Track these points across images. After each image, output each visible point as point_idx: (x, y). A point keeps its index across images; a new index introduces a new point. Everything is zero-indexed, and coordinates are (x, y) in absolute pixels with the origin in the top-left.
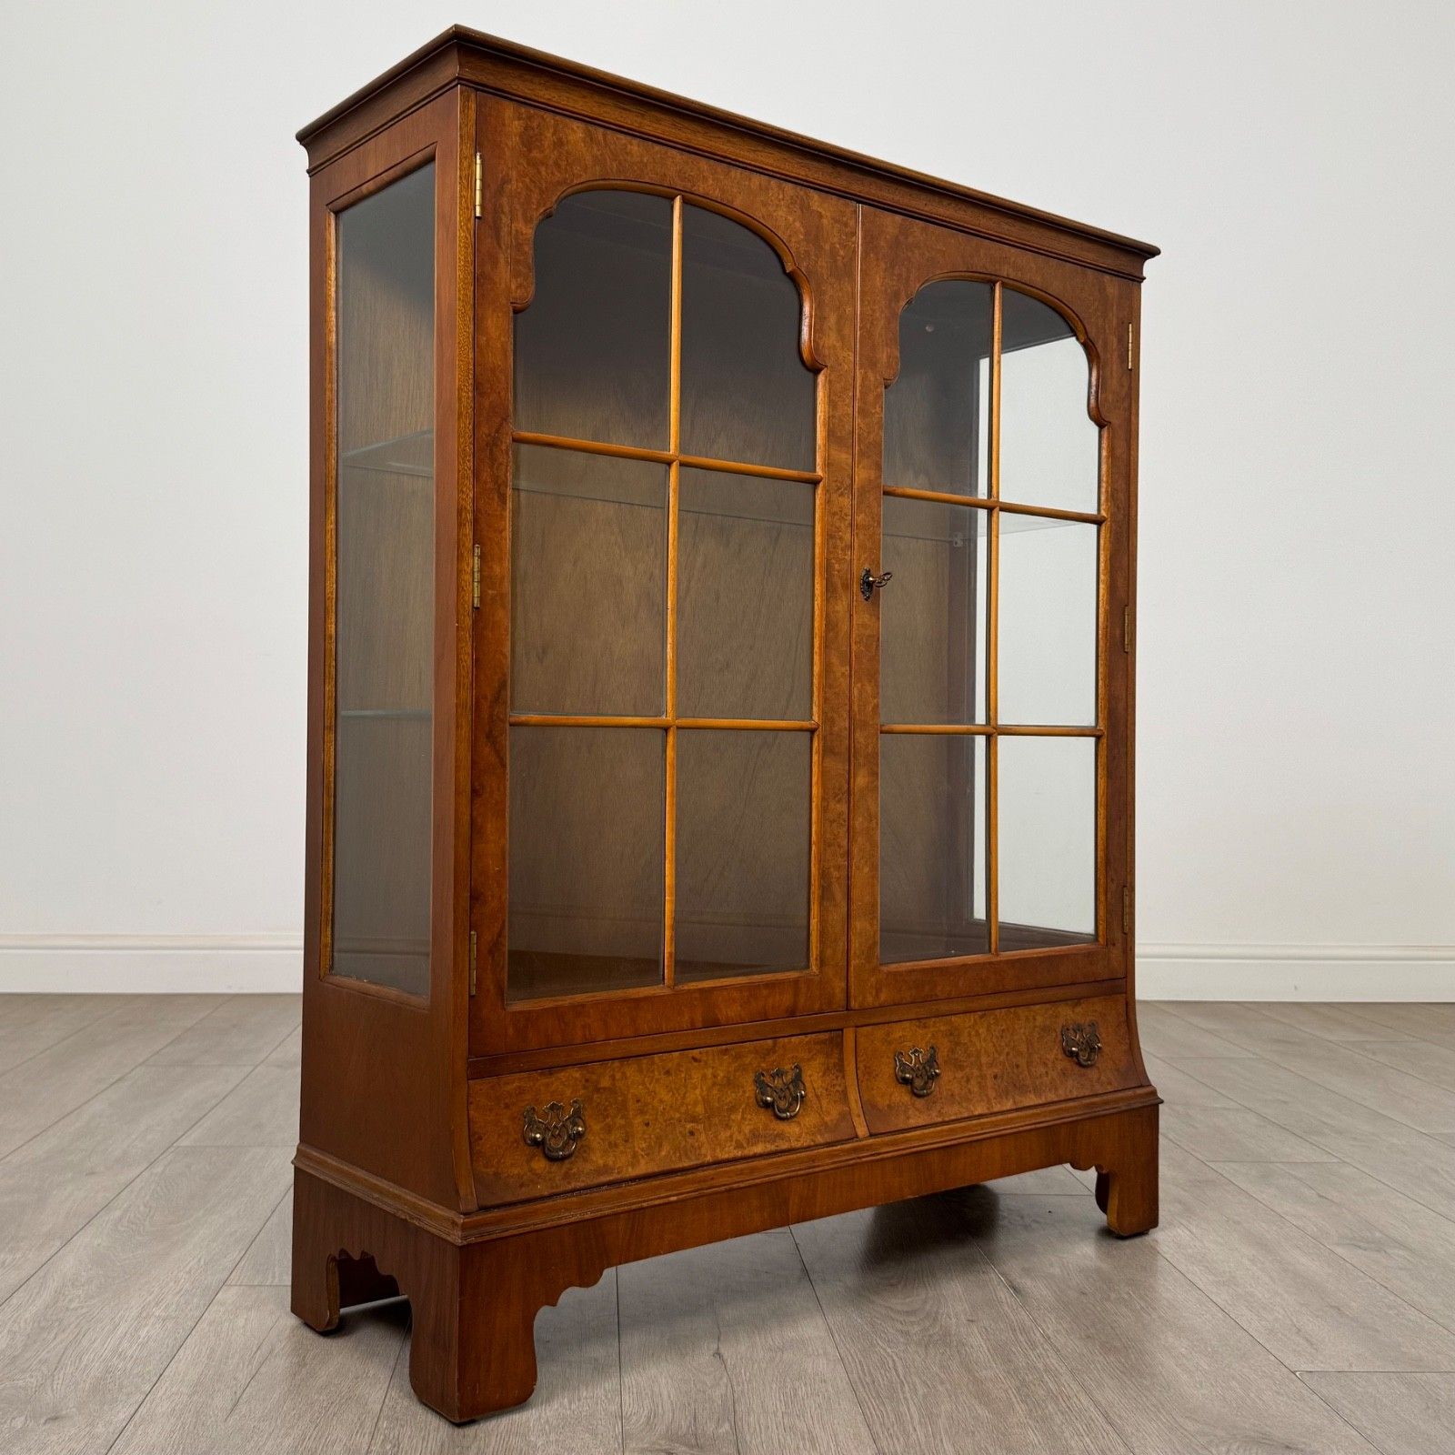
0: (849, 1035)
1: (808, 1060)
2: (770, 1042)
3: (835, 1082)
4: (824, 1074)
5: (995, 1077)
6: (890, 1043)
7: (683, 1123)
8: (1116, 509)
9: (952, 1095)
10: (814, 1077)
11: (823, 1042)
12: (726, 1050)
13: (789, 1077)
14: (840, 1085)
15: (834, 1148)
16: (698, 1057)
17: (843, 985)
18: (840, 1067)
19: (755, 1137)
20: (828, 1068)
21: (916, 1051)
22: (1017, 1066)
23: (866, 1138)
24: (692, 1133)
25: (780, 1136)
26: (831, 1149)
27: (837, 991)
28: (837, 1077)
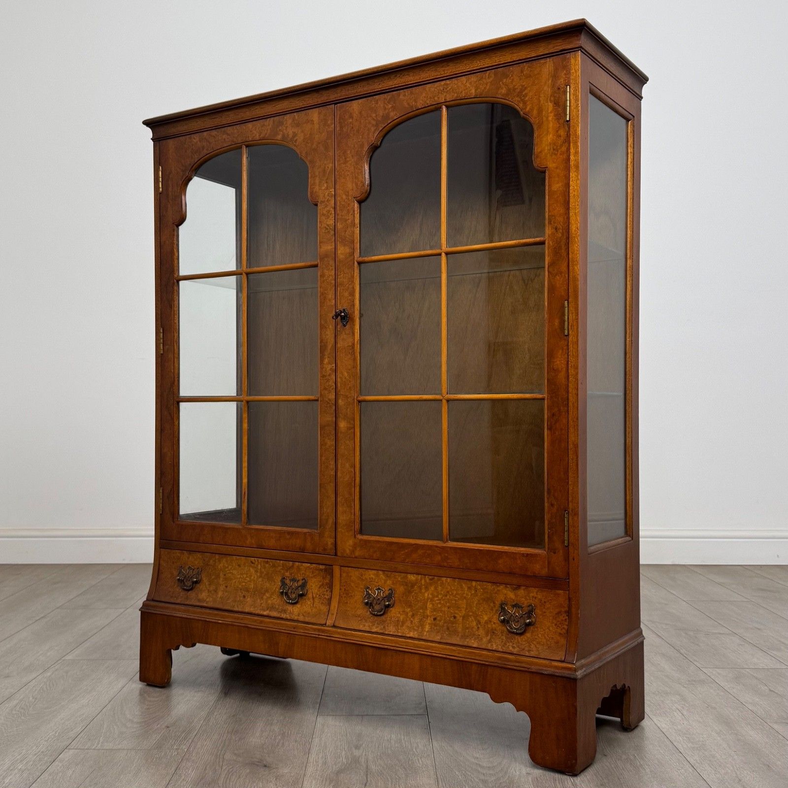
0: (336, 570)
1: (312, 577)
2: (291, 563)
3: (325, 593)
4: (320, 588)
5: (435, 619)
6: (362, 580)
7: (242, 591)
8: (554, 230)
9: (398, 621)
10: (314, 586)
11: (321, 570)
12: (267, 562)
13: (300, 583)
14: (328, 595)
15: (307, 625)
16: (253, 561)
17: (332, 540)
18: (331, 586)
19: (272, 608)
20: (323, 584)
21: (379, 589)
22: (455, 617)
23: (329, 626)
24: (244, 597)
25: (285, 611)
26: (306, 625)
27: (329, 543)
28: (327, 591)
